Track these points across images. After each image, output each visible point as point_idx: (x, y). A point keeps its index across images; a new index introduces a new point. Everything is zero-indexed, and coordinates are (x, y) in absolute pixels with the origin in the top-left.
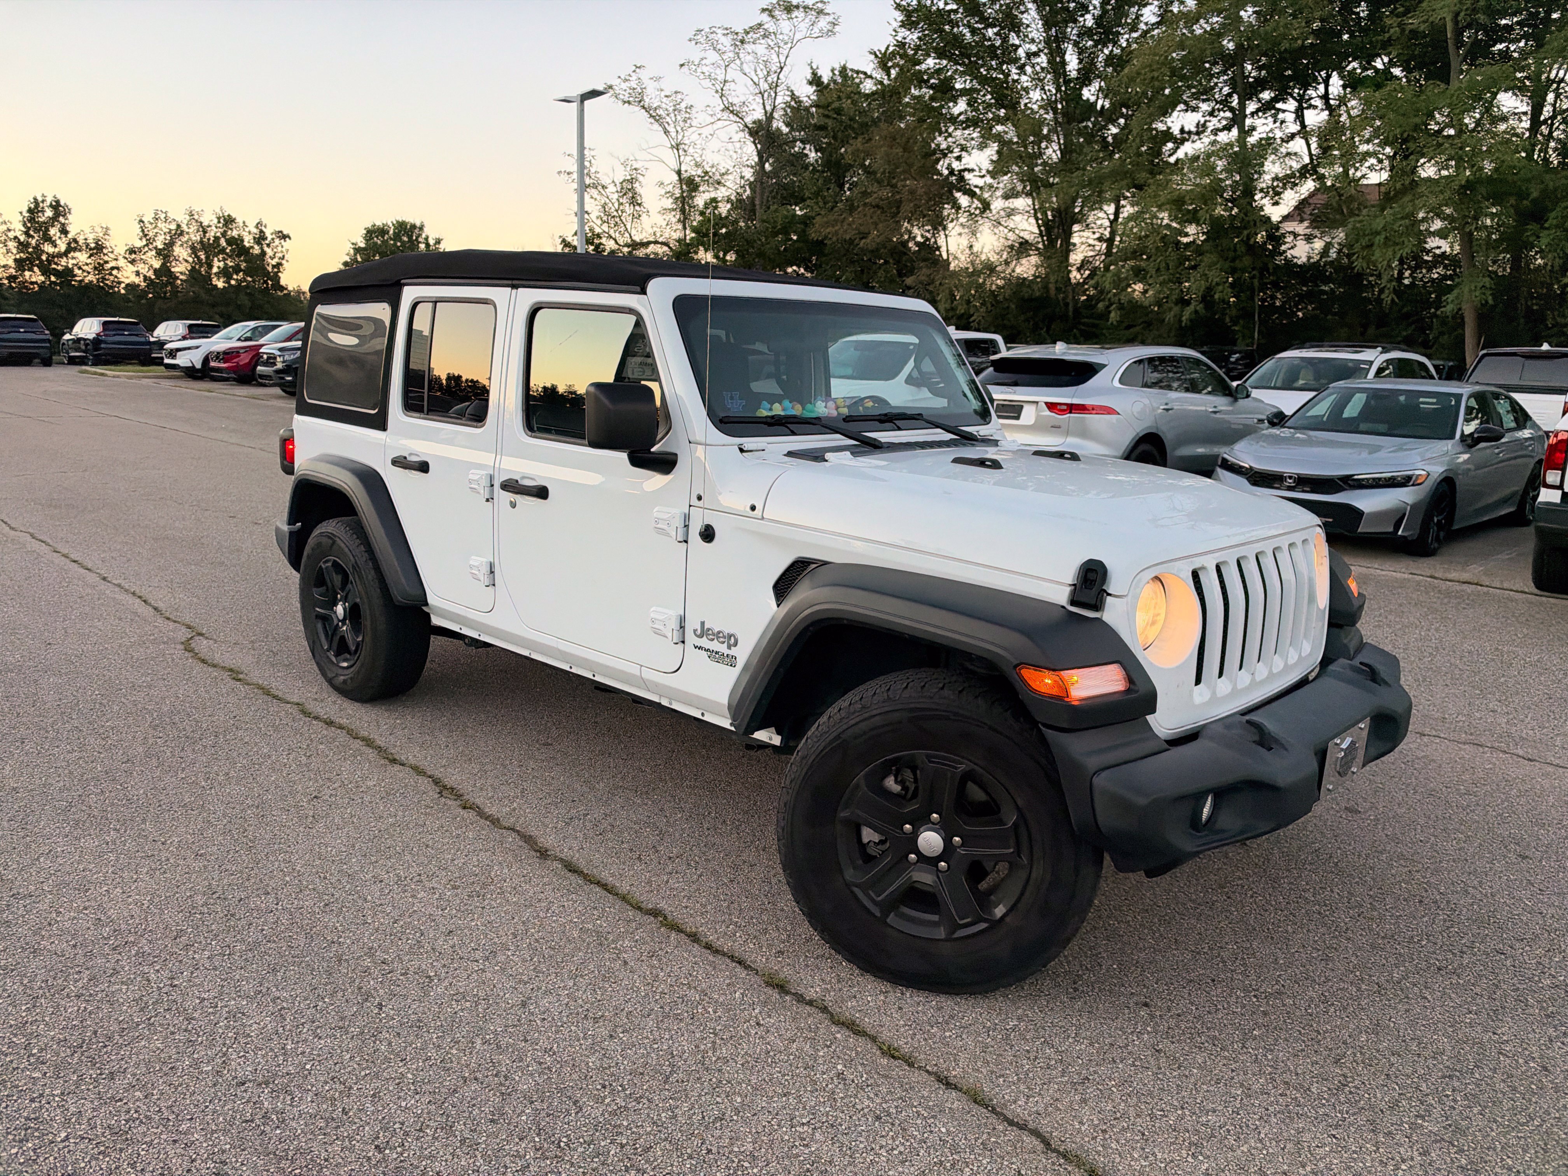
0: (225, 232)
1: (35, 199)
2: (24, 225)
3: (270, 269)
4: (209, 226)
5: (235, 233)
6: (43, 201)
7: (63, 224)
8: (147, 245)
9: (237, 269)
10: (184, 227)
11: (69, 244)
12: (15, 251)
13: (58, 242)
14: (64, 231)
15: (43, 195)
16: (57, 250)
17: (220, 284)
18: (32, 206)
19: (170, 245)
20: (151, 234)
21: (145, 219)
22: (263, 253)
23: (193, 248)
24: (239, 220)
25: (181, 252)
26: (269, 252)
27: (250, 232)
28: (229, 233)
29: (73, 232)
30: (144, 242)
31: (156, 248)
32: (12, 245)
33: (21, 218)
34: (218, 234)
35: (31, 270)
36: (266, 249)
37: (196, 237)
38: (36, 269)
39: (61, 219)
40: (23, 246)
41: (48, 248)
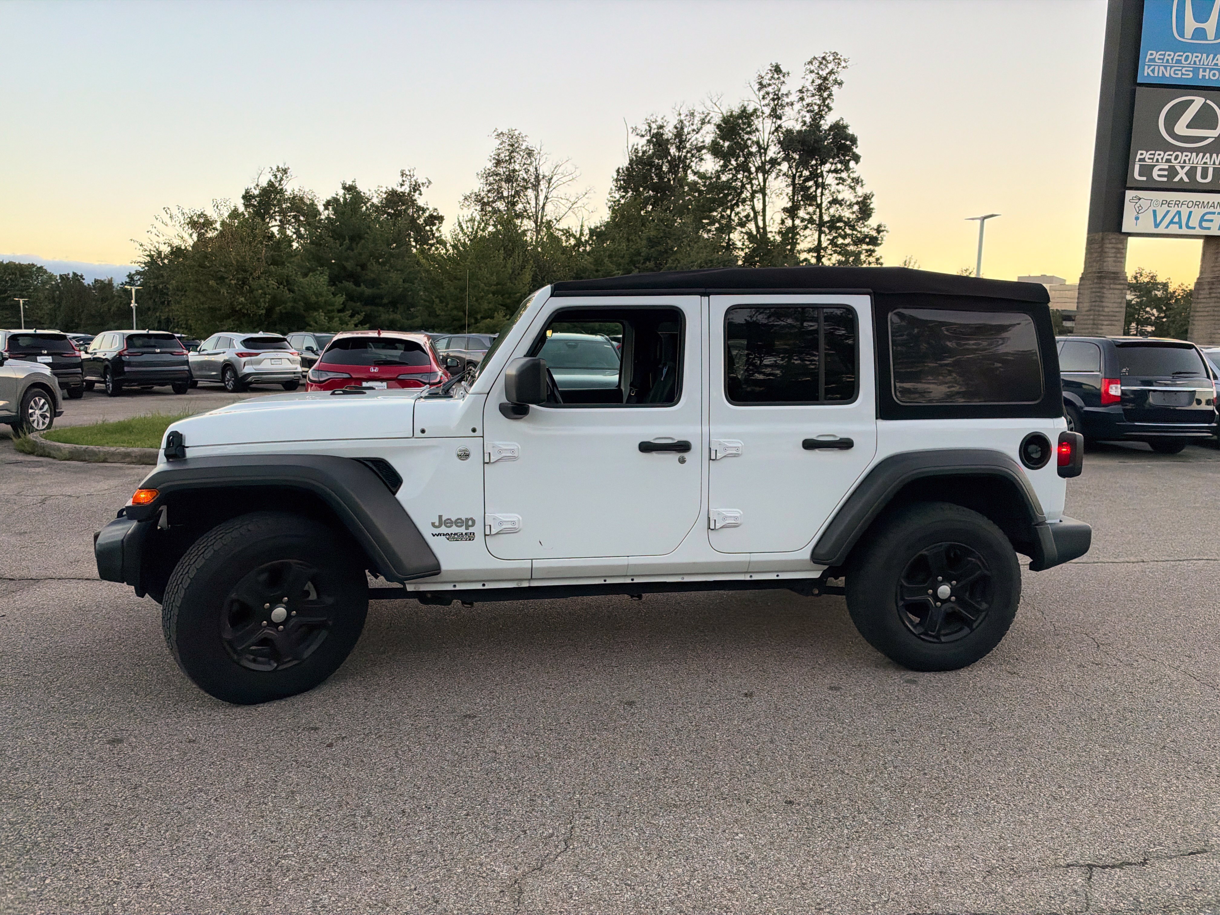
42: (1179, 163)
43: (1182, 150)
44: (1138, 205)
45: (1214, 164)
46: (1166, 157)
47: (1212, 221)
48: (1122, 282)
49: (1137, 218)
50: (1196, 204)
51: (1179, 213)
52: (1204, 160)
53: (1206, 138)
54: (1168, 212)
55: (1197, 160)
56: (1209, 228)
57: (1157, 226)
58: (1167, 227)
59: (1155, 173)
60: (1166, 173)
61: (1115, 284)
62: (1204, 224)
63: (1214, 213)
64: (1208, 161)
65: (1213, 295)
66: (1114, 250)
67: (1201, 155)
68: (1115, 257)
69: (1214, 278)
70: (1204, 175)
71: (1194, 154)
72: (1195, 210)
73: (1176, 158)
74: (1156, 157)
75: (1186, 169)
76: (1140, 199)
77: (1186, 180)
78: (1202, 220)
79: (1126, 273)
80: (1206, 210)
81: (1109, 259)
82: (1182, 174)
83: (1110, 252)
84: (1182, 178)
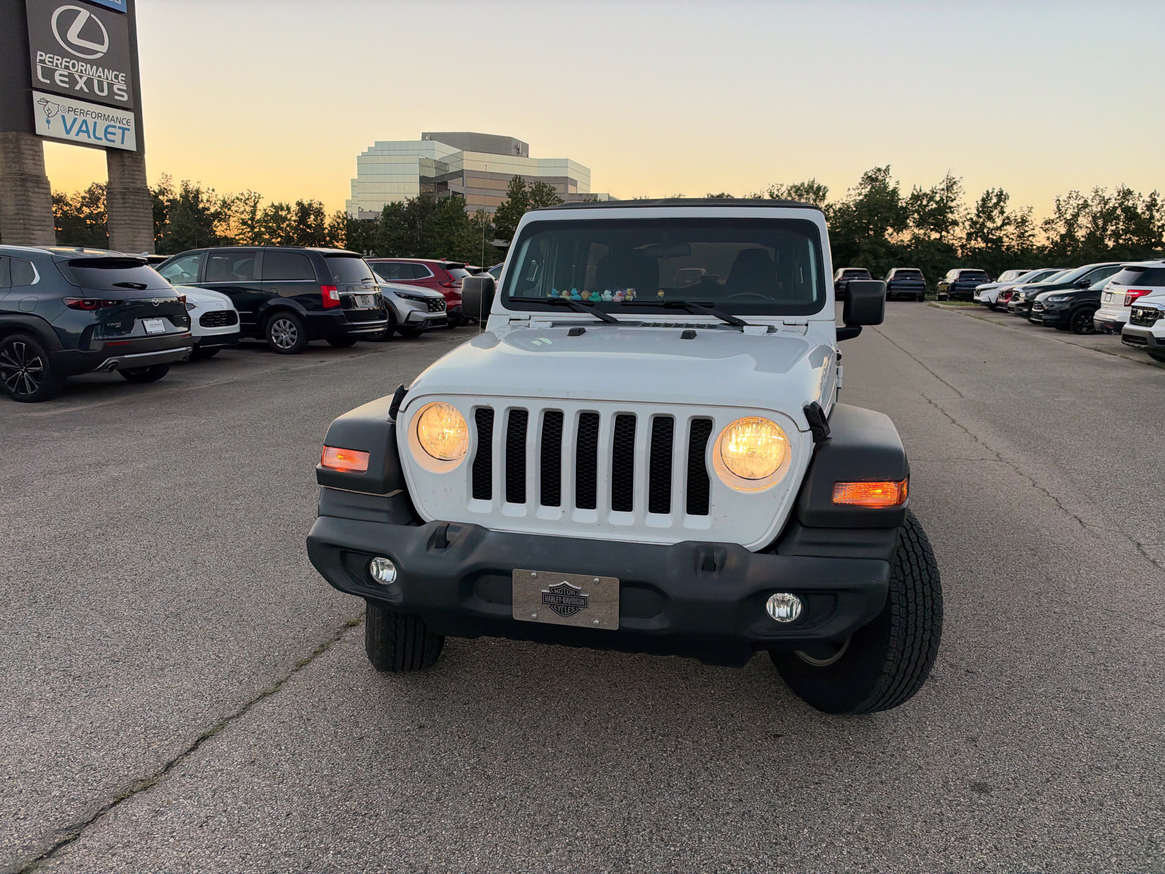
0: (1123, 203)
1: (988, 192)
2: (978, 210)
3: (1156, 229)
4: (1110, 199)
5: (1130, 204)
6: (992, 193)
7: (1002, 207)
8: (1060, 217)
9: (1126, 231)
10: (1090, 202)
11: (1004, 220)
12: (968, 227)
13: (997, 220)
14: (1002, 212)
15: (993, 189)
16: (995, 225)
17: (1111, 244)
18: (985, 196)
19: (1076, 216)
20: (1063, 209)
21: (1061, 199)
22: (1152, 217)
23: (1095, 218)
24: (1136, 193)
25: (1084, 220)
26: (1157, 215)
27: (1144, 201)
28: (1126, 203)
29: (1007, 211)
30: (1057, 215)
31: (1065, 219)
32: (967, 224)
33: (976, 205)
34: (1117, 205)
35: (976, 240)
36: (1155, 213)
37: (1096, 208)
38: (979, 239)
39: (1002, 204)
40: (974, 223)
41: (989, 224)
42: (77, 71)
43: (79, 60)
44: (46, 108)
45: (107, 79)
46: (64, 63)
47: (114, 134)
48: (45, 186)
49: (48, 122)
50: (99, 116)
51: (85, 122)
52: (98, 74)
53: (97, 52)
54: (75, 120)
55: (92, 72)
56: (113, 141)
57: (68, 132)
58: (77, 135)
59: (57, 78)
60: (67, 79)
61: (40, 188)
62: (109, 136)
63: (115, 127)
64: (102, 74)
65: (127, 205)
66: (31, 152)
67: (95, 68)
68: (34, 159)
69: (125, 189)
70: (101, 90)
71: (89, 66)
72: (98, 121)
73: (74, 66)
74: (55, 61)
75: (84, 79)
76: (47, 102)
77: (86, 90)
78: (106, 132)
79: (47, 177)
80: (108, 123)
81: (27, 161)
82: (81, 84)
83: (28, 153)
84: (81, 87)
